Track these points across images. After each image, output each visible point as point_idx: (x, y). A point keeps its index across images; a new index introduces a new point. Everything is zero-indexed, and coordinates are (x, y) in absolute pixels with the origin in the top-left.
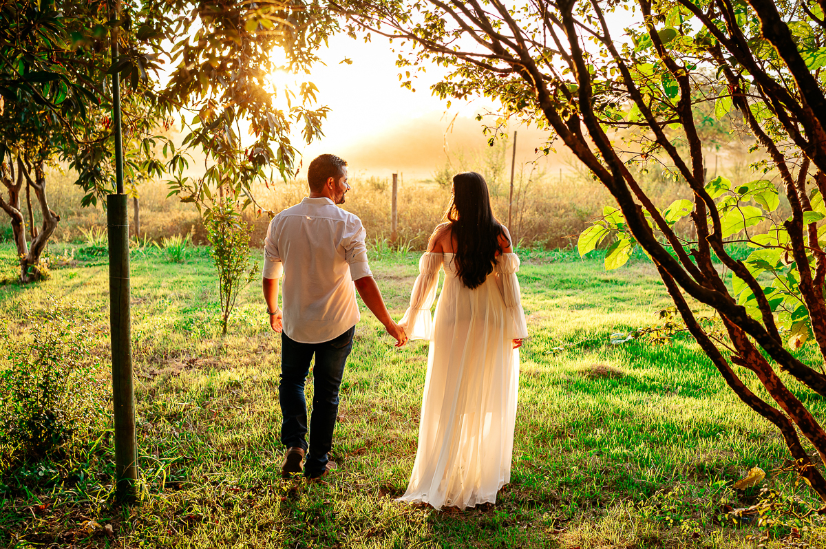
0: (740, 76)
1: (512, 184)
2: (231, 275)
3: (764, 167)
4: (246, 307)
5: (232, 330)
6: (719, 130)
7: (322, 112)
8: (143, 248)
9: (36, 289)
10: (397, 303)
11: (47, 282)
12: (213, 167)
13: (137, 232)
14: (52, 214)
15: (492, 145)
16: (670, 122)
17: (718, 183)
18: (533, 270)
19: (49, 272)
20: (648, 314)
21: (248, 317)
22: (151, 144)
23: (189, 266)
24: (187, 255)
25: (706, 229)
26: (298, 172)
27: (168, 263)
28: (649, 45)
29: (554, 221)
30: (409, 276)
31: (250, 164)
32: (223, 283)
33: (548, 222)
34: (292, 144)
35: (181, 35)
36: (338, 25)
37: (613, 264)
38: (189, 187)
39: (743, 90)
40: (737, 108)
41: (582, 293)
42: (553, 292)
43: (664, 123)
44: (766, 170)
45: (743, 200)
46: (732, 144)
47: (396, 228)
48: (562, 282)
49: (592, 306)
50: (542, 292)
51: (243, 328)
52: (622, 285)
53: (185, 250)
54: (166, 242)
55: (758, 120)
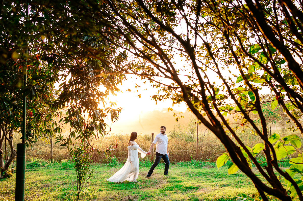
0: (280, 92)
1: (197, 137)
2: (82, 175)
3: (293, 129)
4: (89, 188)
5: (81, 198)
6: (275, 116)
7: (119, 110)
8: (52, 164)
9: (5, 181)
10: (151, 185)
11: (10, 178)
12: (73, 131)
13: (51, 157)
14: (14, 151)
15: (177, 121)
16: (252, 110)
17: (274, 136)
18: (206, 170)
19: (12, 174)
20: (252, 188)
21: (89, 192)
22: (47, 122)
23: (70, 171)
24: (70, 166)
25: (270, 157)
26: (108, 133)
27: (61, 169)
28: (242, 80)
29: (214, 151)
30: (157, 174)
31: (88, 130)
32: (78, 179)
33: (212, 151)
34: (105, 122)
35: (63, 81)
36: (125, 76)
37: (232, 172)
38: (65, 139)
39: (282, 98)
40: (280, 105)
41: (225, 180)
42: (214, 179)
43: (250, 111)
44: (294, 131)
45: (286, 143)
46: (280, 121)
47: (153, 154)
48: (218, 175)
49: (229, 185)
50: (210, 179)
51: (86, 197)
52: (241, 176)
53: (69, 164)
54: (62, 161)
55: (289, 110)
